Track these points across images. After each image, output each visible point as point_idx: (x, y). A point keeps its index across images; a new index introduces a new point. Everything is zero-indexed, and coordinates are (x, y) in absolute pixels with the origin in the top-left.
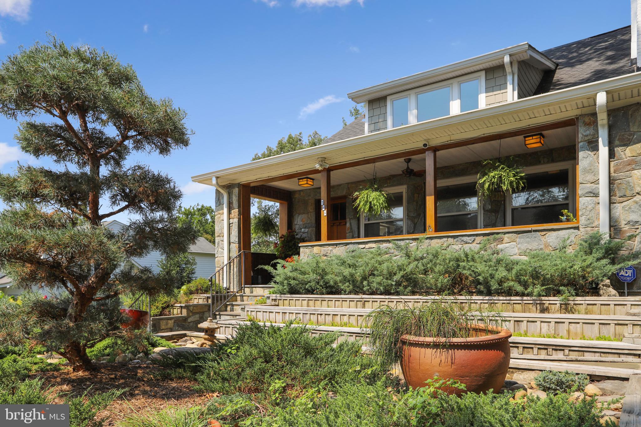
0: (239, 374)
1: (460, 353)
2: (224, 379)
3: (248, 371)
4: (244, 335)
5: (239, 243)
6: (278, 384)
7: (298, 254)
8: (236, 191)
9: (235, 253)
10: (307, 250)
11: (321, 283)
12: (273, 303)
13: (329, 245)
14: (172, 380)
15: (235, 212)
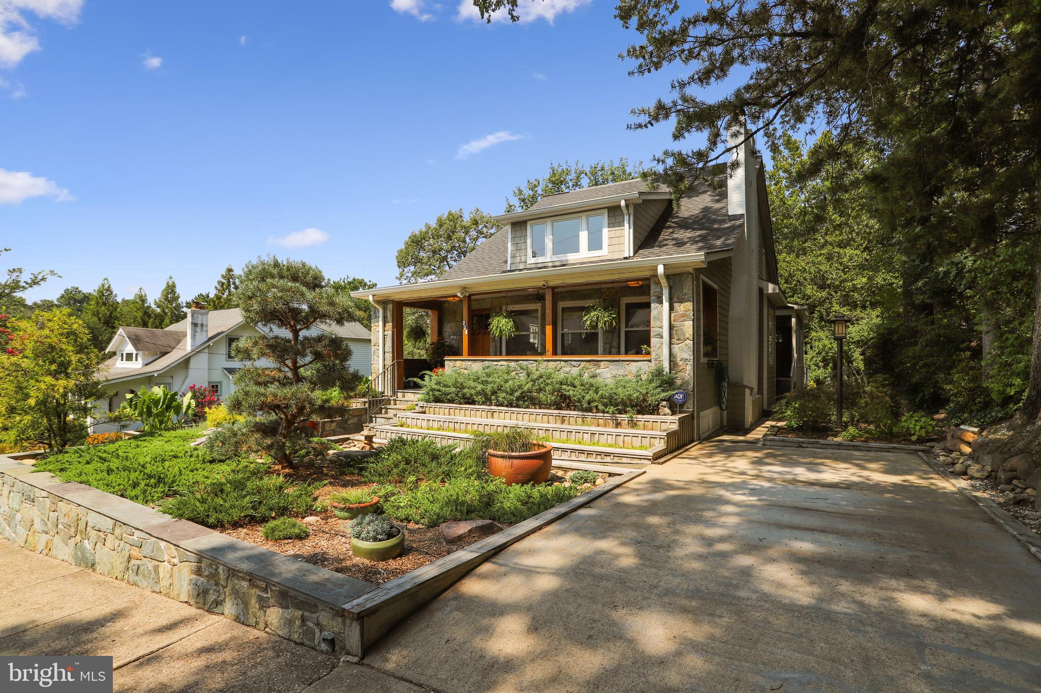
0: (389, 472)
1: (516, 461)
2: (380, 475)
3: (395, 470)
4: (393, 445)
5: (393, 353)
6: (412, 478)
7: (443, 366)
8: (390, 306)
9: (389, 362)
10: (451, 364)
11: (460, 395)
12: (421, 410)
13: (469, 360)
14: (346, 475)
15: (389, 325)
